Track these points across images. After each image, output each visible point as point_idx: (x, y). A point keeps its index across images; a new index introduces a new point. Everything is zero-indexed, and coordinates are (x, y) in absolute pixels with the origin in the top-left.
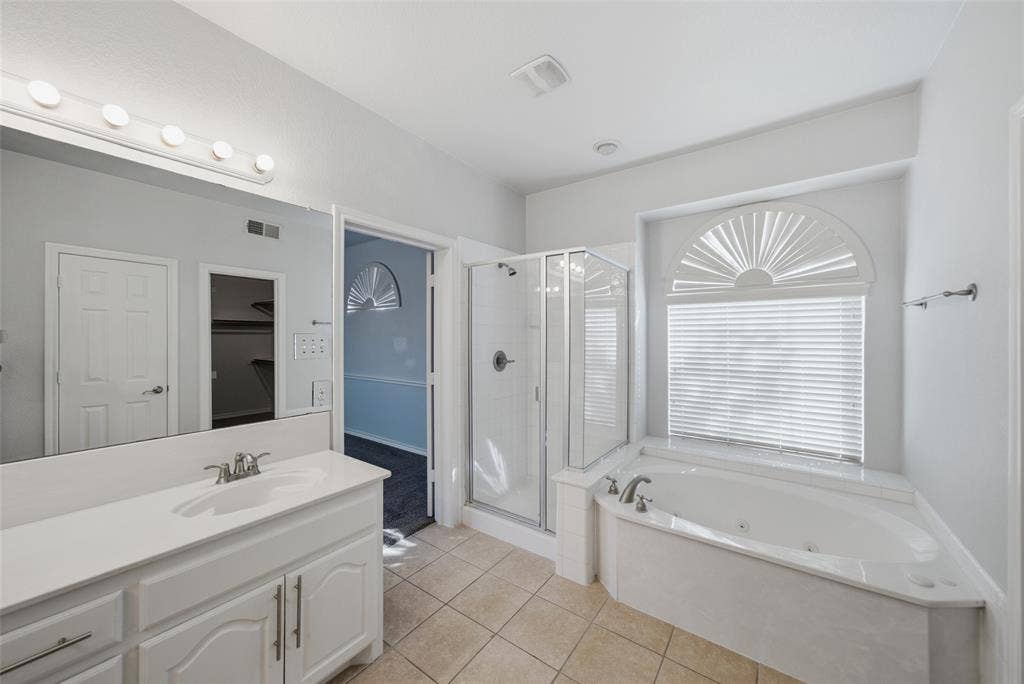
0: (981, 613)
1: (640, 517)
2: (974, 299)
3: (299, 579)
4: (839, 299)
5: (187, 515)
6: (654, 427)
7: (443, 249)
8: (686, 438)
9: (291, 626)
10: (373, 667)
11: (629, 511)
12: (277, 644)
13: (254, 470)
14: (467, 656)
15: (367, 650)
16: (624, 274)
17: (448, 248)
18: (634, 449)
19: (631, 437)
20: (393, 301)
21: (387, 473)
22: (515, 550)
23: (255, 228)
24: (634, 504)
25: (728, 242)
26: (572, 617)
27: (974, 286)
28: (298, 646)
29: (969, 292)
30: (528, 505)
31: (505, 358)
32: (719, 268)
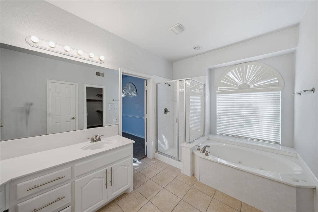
0: (315, 190)
1: (206, 157)
2: (314, 92)
3: (112, 168)
4: (273, 92)
5: (84, 149)
6: (212, 132)
7: (149, 79)
8: (223, 135)
9: (110, 180)
10: (130, 194)
11: (203, 155)
12: (106, 184)
13: (99, 140)
14: (156, 193)
15: (128, 189)
16: (203, 86)
17: (150, 79)
18: (206, 138)
19: (205, 134)
20: (135, 94)
21: (134, 142)
22: (170, 166)
23: (98, 74)
24: (205, 153)
25: (236, 75)
26: (186, 185)
27: (314, 88)
28: (111, 185)
29: (312, 90)
30: (173, 153)
31: (167, 110)
32: (233, 83)
